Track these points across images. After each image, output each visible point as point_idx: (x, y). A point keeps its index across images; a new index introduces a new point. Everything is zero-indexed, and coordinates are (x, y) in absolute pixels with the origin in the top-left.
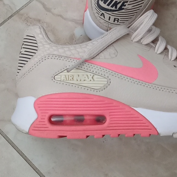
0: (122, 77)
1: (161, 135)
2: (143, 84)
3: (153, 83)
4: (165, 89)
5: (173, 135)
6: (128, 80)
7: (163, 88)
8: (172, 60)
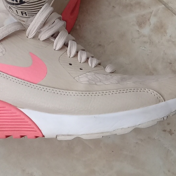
0: (7, 77)
1: (45, 138)
2: (28, 85)
3: (39, 83)
4: (50, 90)
5: (56, 137)
6: (13, 80)
7: (48, 88)
8: (71, 57)
